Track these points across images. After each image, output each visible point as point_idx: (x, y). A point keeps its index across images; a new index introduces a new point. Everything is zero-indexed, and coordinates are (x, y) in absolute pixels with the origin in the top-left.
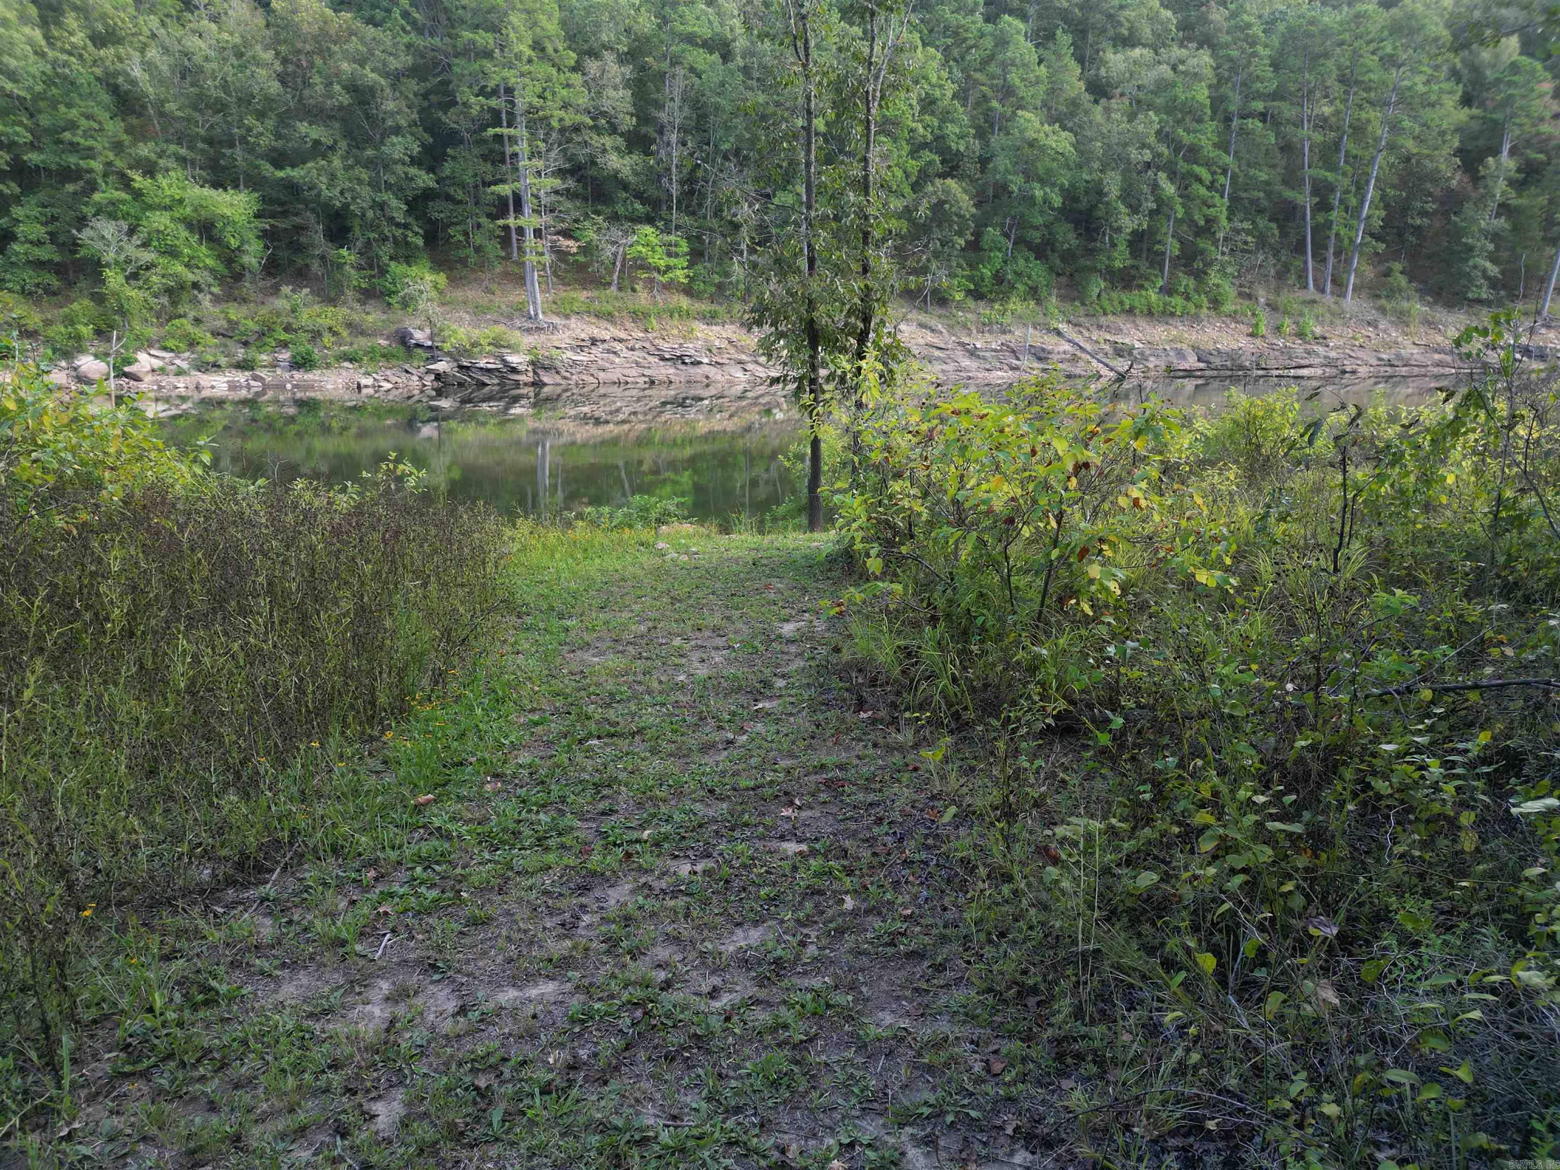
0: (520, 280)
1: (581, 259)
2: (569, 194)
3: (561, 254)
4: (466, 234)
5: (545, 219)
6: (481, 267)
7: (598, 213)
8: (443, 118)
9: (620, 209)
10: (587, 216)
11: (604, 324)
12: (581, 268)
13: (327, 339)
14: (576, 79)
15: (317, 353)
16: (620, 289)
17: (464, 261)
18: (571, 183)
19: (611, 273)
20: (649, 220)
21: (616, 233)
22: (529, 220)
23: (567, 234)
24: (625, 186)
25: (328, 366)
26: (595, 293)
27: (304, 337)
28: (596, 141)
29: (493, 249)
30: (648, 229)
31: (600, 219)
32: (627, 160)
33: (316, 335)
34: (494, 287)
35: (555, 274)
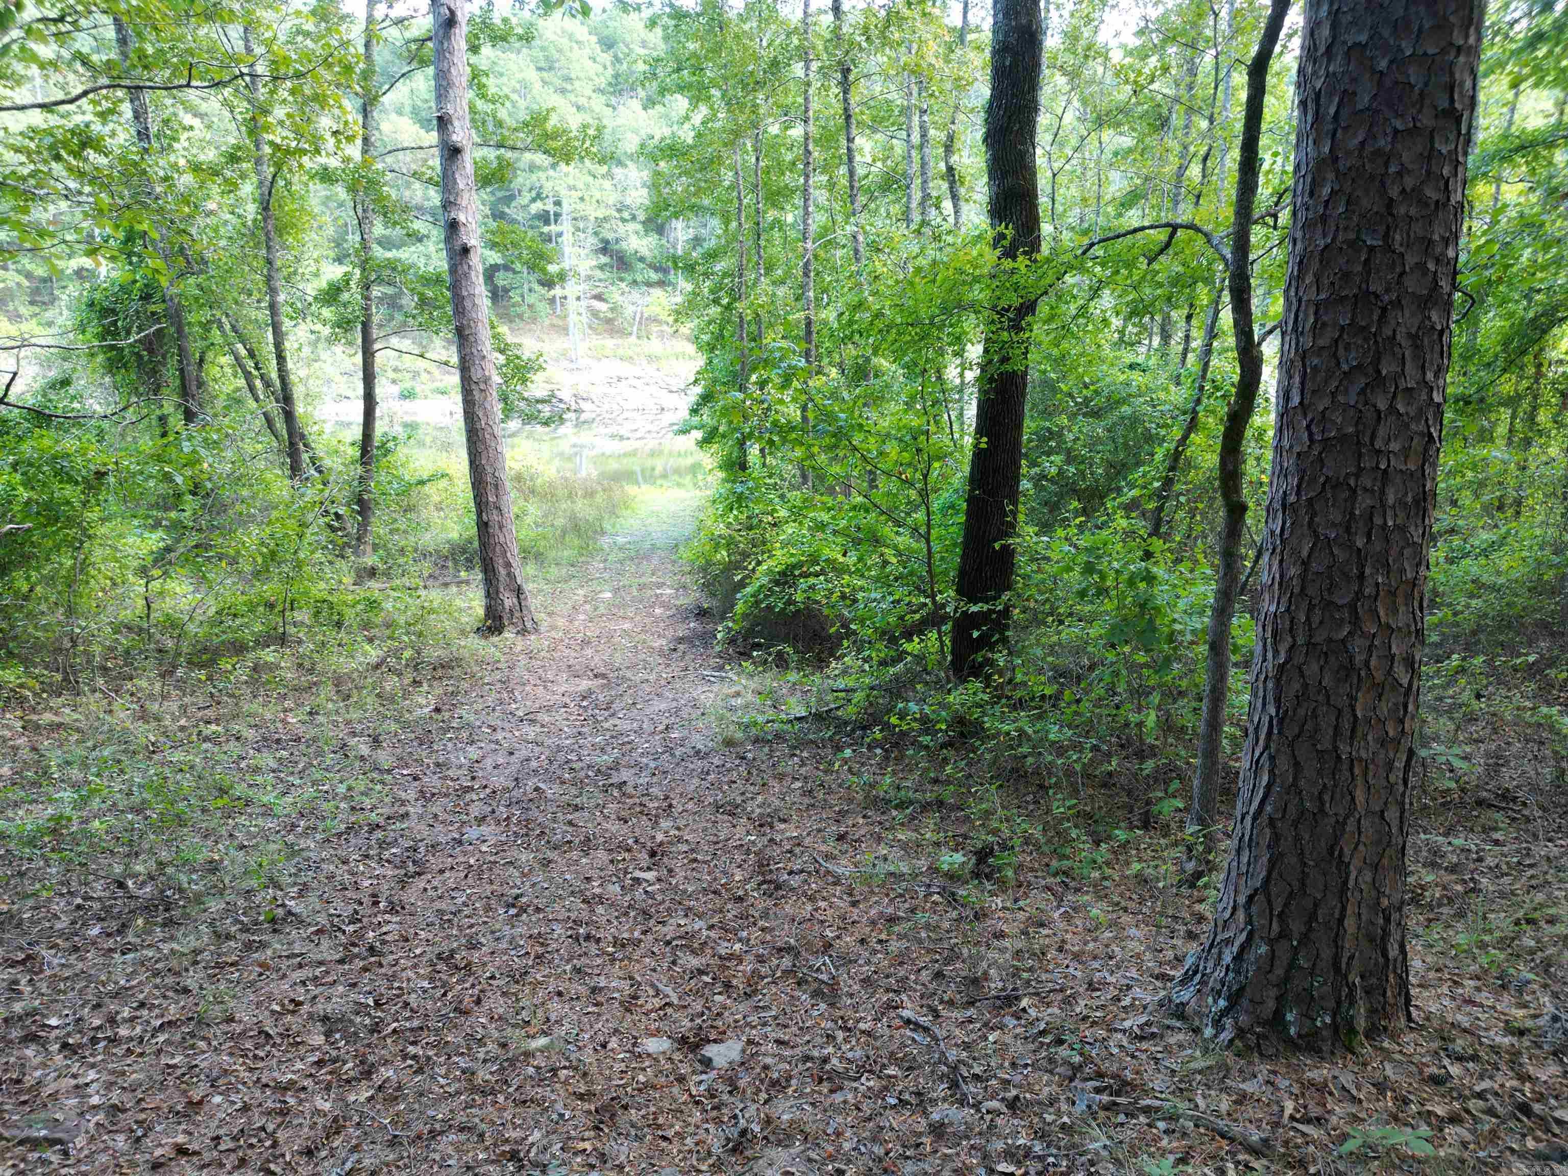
0: (565, 330)
1: (610, 315)
2: (601, 268)
3: (595, 314)
4: (523, 296)
5: (584, 287)
6: (534, 320)
7: (622, 280)
8: (507, 210)
9: (639, 278)
10: (612, 284)
11: (626, 364)
12: (609, 321)
13: (424, 376)
14: (607, 184)
15: (418, 390)
16: (639, 338)
17: (520, 316)
18: (604, 259)
19: (632, 326)
20: (661, 284)
21: (635, 295)
22: (572, 289)
23: (599, 297)
24: (642, 259)
25: (426, 397)
26: (620, 341)
27: (408, 376)
28: (622, 229)
29: (543, 307)
30: (657, 292)
31: (623, 285)
32: (645, 242)
33: (416, 374)
34: (545, 337)
35: (590, 327)
